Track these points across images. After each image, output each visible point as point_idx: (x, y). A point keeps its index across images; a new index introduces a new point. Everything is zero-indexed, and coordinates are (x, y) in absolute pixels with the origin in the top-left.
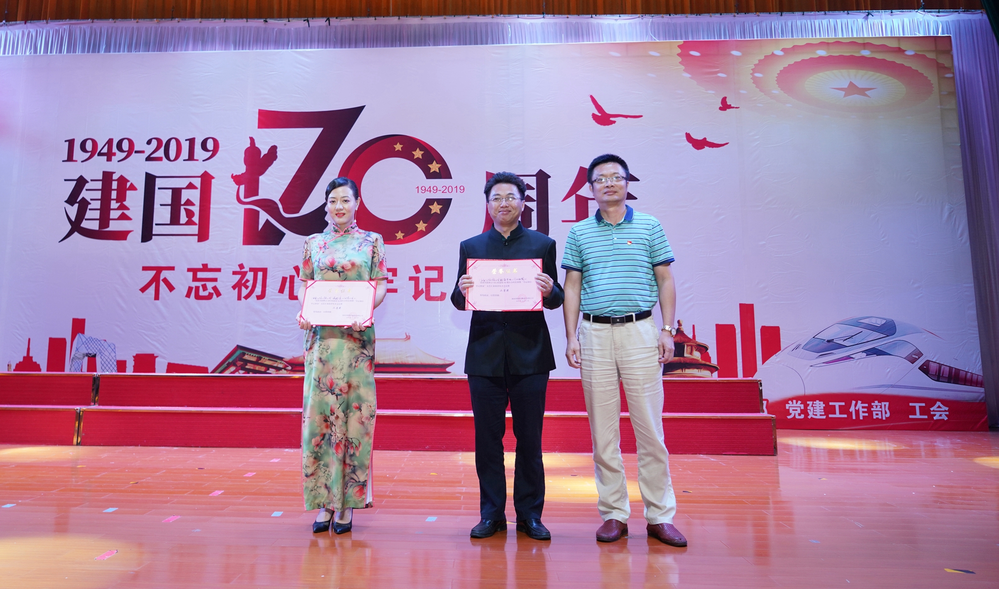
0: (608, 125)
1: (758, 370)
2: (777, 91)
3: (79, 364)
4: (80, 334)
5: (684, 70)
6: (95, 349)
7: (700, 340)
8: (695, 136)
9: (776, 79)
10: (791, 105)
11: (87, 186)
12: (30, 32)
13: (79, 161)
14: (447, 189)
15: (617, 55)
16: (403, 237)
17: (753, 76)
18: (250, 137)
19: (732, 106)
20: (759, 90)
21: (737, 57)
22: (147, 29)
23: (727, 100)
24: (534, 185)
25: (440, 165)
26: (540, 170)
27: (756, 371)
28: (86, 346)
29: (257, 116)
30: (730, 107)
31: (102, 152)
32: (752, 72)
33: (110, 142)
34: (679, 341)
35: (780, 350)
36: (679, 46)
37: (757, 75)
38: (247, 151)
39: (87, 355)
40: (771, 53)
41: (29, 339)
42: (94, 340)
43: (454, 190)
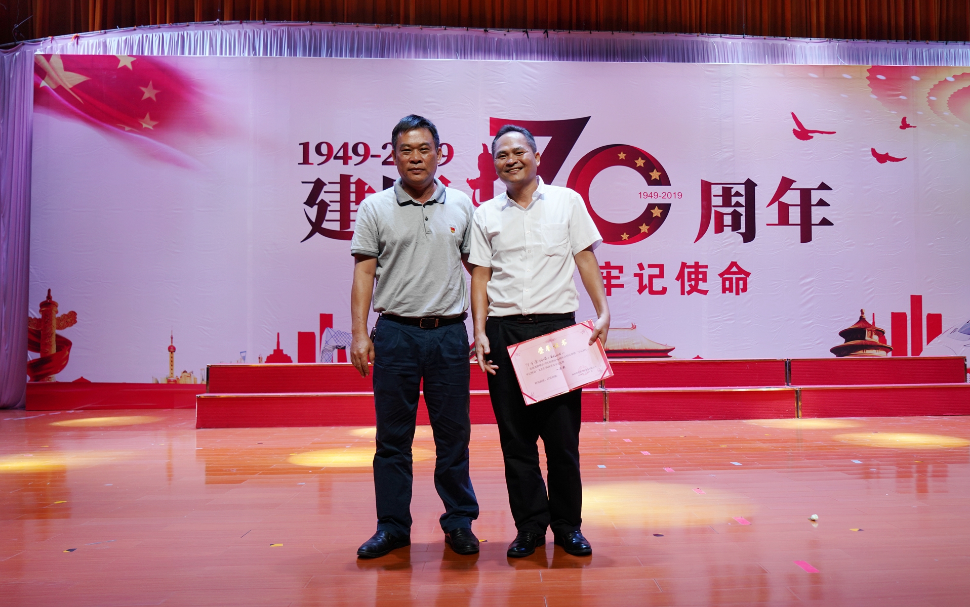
0: (807, 140)
1: (923, 350)
2: (947, 113)
3: (330, 355)
4: (329, 328)
5: (871, 92)
6: (344, 341)
7: (878, 325)
8: (880, 151)
9: (947, 102)
10: (958, 126)
11: (325, 189)
12: (247, 32)
13: (315, 164)
14: (666, 194)
15: (815, 76)
16: (628, 238)
17: (929, 99)
18: (483, 144)
19: (911, 125)
20: (932, 111)
21: (916, 81)
22: (367, 34)
23: (907, 120)
24: (743, 193)
25: (660, 173)
26: (748, 179)
27: (922, 350)
28: (335, 339)
29: (489, 124)
30: (908, 126)
31: (338, 155)
32: (928, 95)
33: (345, 146)
34: (862, 327)
35: (941, 333)
36: (868, 70)
37: (932, 98)
38: (480, 157)
39: (337, 347)
40: (944, 80)
41: (278, 334)
42: (343, 334)
43: (673, 196)
